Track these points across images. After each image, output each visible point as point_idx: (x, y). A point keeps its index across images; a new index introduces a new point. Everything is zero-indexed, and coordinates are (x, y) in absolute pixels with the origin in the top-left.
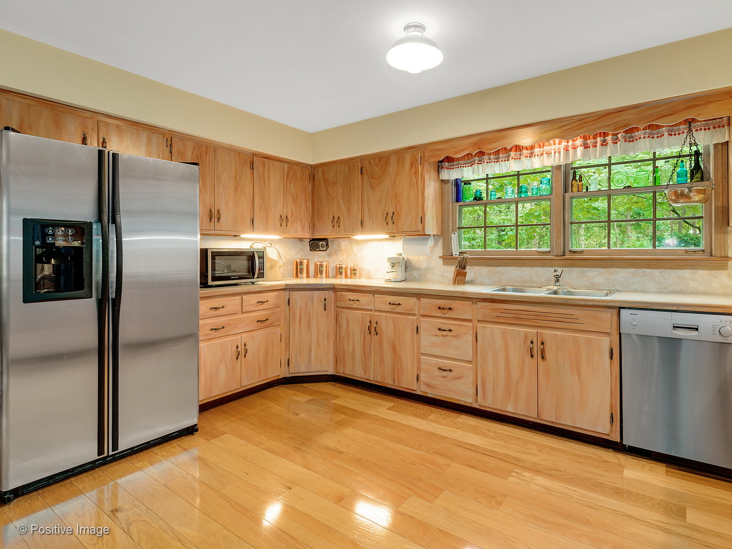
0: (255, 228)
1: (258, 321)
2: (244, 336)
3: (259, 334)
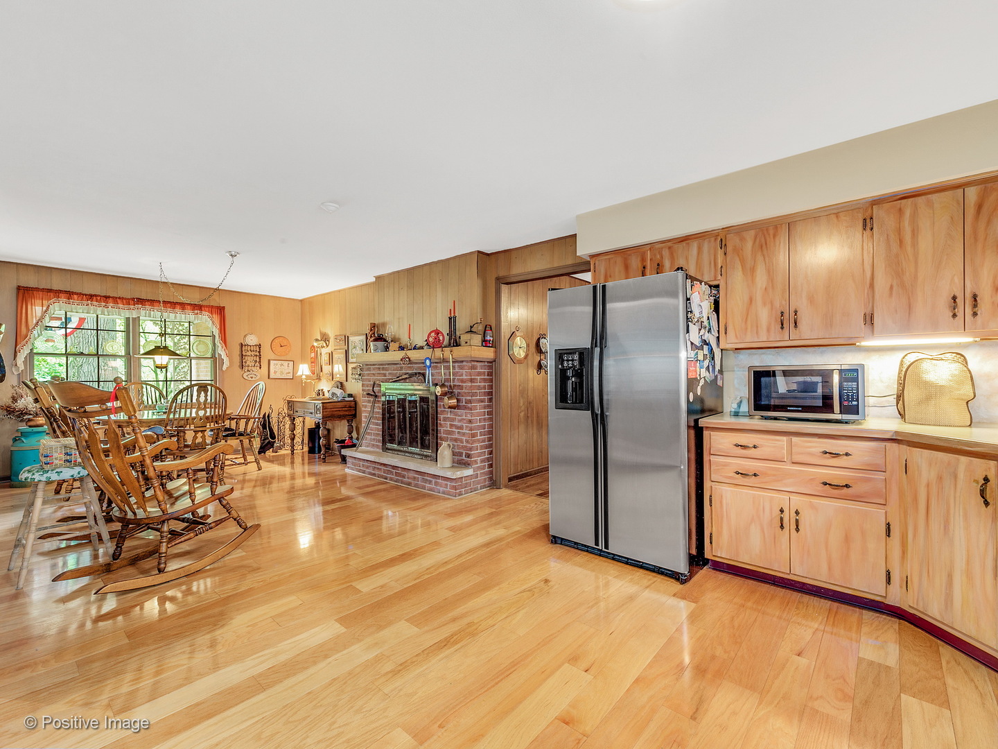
0: (875, 332)
1: (825, 484)
2: (794, 498)
3: (831, 507)
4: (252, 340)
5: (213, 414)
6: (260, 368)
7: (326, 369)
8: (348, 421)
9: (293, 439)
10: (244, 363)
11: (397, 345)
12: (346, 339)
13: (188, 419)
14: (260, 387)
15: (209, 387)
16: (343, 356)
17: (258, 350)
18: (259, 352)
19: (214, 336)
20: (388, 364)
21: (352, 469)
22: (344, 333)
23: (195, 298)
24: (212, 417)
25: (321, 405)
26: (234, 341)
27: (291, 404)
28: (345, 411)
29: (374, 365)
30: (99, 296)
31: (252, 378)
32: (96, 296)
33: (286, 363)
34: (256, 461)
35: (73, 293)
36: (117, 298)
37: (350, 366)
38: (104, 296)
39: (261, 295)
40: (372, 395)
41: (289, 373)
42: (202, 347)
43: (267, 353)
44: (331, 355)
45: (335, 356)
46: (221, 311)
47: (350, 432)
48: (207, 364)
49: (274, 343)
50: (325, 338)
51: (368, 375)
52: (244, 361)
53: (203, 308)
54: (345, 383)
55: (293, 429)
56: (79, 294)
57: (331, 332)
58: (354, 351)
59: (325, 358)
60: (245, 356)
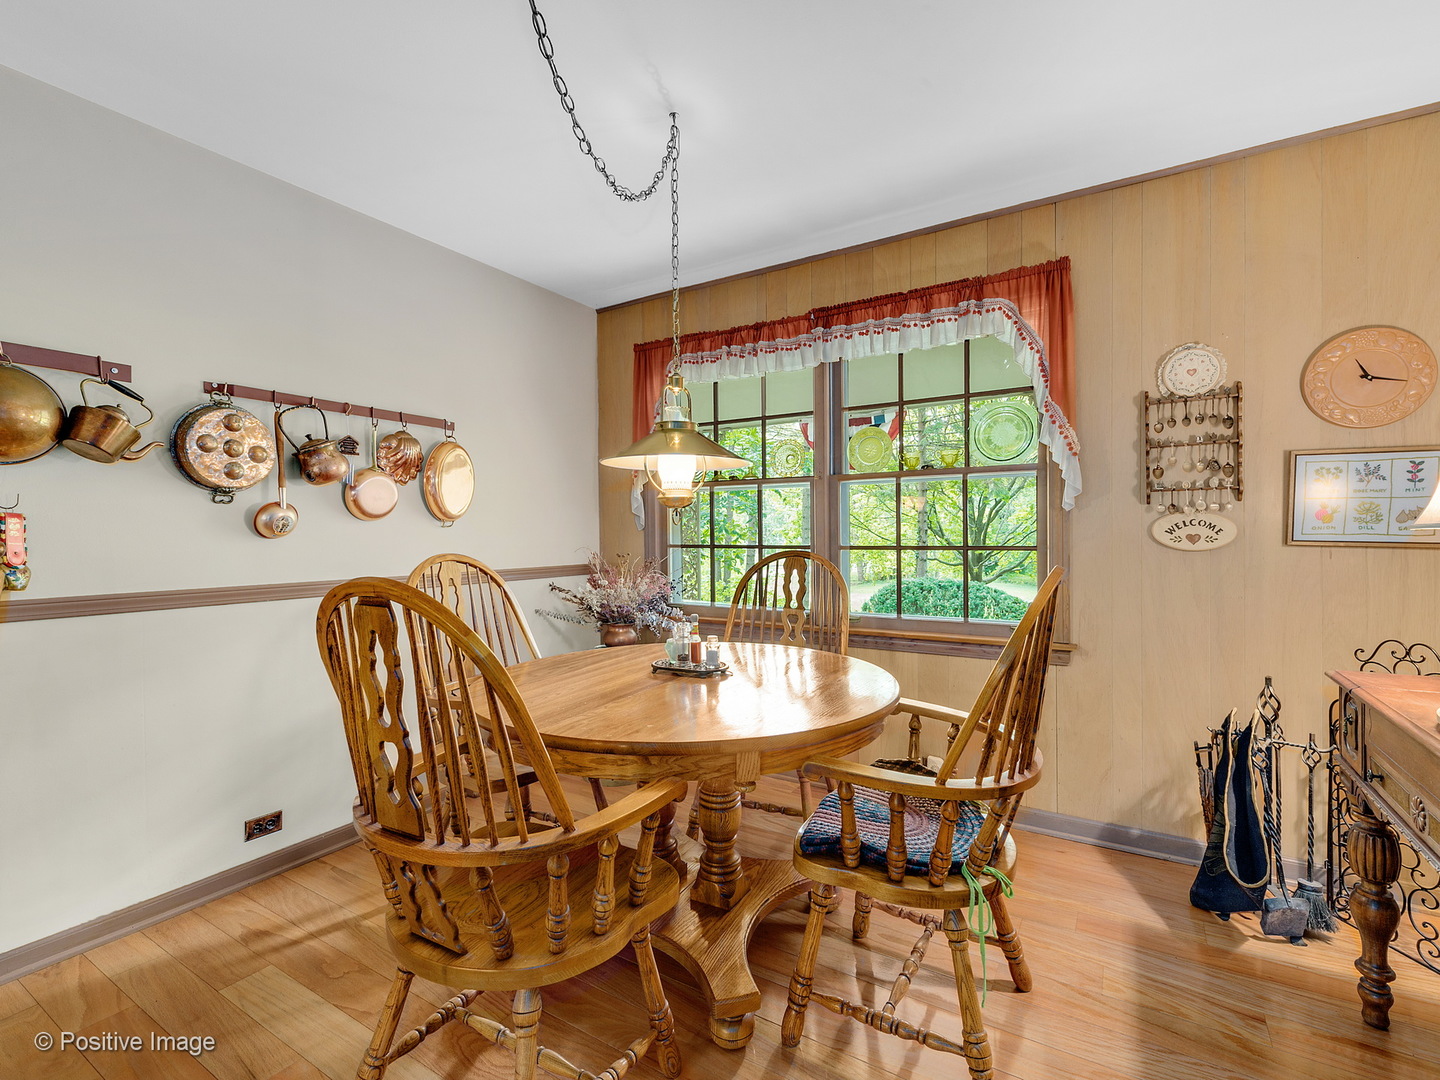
4: (1196, 373)
6: (1240, 493)
10: (1156, 479)
17: (1227, 414)
18: (1234, 422)
26: (1111, 391)
30: (744, 328)
31: (1192, 539)
32: (740, 329)
36: (775, 322)
38: (752, 327)
41: (1418, 515)
42: (1007, 433)
43: (1274, 423)
52: (1156, 467)
53: (987, 289)
56: (714, 335)
60: (1161, 446)
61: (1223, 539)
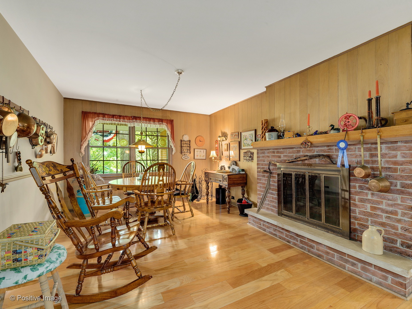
4: (186, 138)
5: (167, 182)
6: (190, 153)
7: (226, 153)
8: (242, 187)
9: (207, 195)
10: (182, 151)
11: (291, 134)
12: (239, 134)
13: (153, 186)
14: (192, 164)
15: (165, 166)
16: (237, 145)
17: (189, 144)
18: (190, 144)
19: (168, 136)
20: (283, 149)
21: (253, 224)
22: (237, 131)
23: (159, 116)
24: (167, 184)
25: (227, 176)
26: (178, 139)
27: (207, 174)
28: (240, 180)
29: (268, 149)
30: (117, 115)
31: (186, 158)
32: (115, 115)
33: (202, 151)
34: (190, 211)
35: (105, 114)
36: (124, 116)
37: (242, 152)
38: (118, 116)
39: (189, 113)
40: (268, 172)
41: (204, 156)
42: (163, 142)
43: (193, 145)
44: (229, 146)
45: (231, 145)
46: (171, 122)
47: (243, 194)
48: (165, 152)
49: (196, 140)
50: (225, 135)
51: (263, 157)
52: (182, 149)
53: (163, 121)
54: (238, 162)
55: (208, 189)
56: (108, 115)
57: (228, 131)
58: (245, 142)
59: (225, 147)
60: (183, 147)
61: (189, 159)
